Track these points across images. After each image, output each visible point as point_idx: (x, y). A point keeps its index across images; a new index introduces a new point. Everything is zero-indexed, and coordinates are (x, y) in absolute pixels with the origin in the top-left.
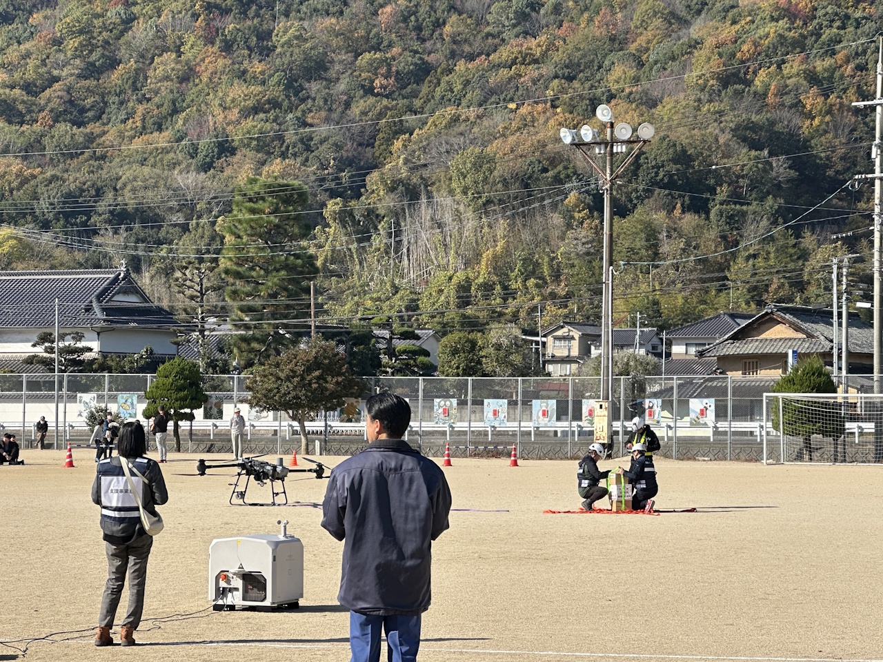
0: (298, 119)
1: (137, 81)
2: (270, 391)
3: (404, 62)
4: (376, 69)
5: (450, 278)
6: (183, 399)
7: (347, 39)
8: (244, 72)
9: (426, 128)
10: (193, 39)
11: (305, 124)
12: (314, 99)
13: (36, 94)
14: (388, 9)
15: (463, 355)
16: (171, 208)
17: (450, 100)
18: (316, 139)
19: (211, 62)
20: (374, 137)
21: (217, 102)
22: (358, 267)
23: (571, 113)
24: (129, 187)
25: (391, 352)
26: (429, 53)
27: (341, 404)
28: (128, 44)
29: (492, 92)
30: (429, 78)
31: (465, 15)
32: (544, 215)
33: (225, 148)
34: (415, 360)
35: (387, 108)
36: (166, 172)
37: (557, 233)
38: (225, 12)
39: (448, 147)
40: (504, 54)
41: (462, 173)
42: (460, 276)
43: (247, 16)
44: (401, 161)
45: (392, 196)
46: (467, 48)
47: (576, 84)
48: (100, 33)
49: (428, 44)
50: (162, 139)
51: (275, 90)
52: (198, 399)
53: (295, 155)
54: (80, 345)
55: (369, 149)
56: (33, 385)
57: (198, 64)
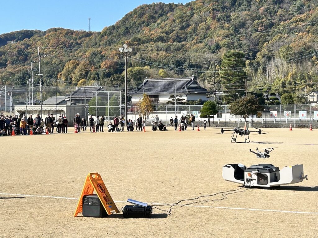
0: (238, 39)
1: (195, 30)
2: (236, 109)
3: (266, 22)
4: (259, 25)
5: (280, 81)
6: (211, 112)
7: (251, 17)
8: (223, 27)
9: (273, 40)
10: (209, 18)
11: (240, 40)
12: (242, 33)
13: (169, 35)
14: (262, 8)
15: (288, 100)
16: (204, 64)
17: (279, 32)
18: (243, 44)
19: (214, 24)
20: (258, 43)
21: (216, 35)
22: (254, 78)
23: (313, 34)
24: (193, 58)
25: (268, 99)
26: (273, 20)
27: (257, 113)
28: (192, 20)
29: (291, 30)
30: (273, 27)
31: (283, 9)
32: (306, 63)
33: (218, 47)
34: (275, 101)
35: (262, 35)
36: (203, 54)
37: (310, 67)
38: (218, 11)
39: (279, 45)
40: (294, 19)
41: (283, 52)
42: (283, 80)
43: (224, 12)
44: (266, 50)
45: (264, 59)
46: (284, 18)
47: (315, 27)
48: (185, 18)
49: (273, 17)
50: (201, 45)
51: (231, 32)
52: (215, 112)
53: (237, 49)
54: (181, 98)
55: (257, 47)
56: (169, 109)
57: (211, 25)
